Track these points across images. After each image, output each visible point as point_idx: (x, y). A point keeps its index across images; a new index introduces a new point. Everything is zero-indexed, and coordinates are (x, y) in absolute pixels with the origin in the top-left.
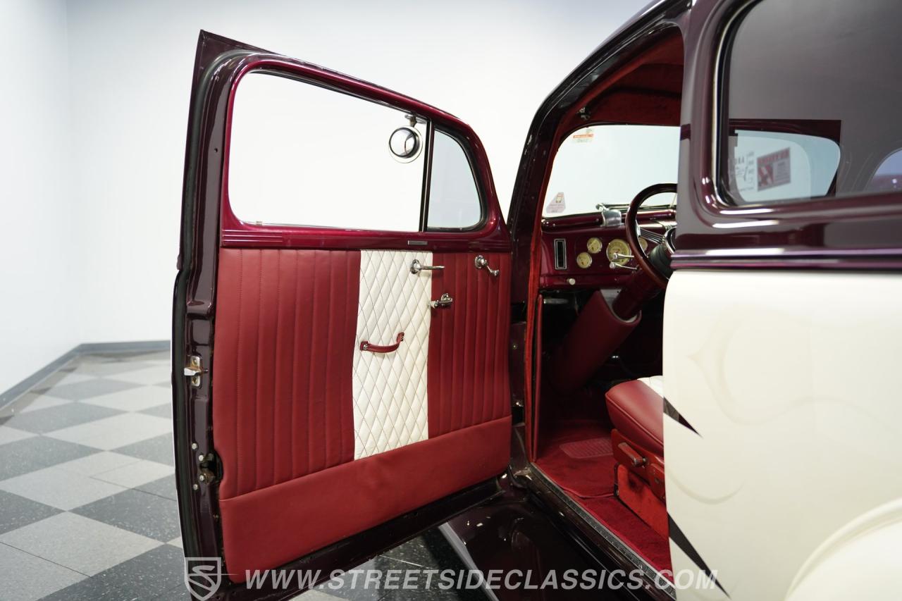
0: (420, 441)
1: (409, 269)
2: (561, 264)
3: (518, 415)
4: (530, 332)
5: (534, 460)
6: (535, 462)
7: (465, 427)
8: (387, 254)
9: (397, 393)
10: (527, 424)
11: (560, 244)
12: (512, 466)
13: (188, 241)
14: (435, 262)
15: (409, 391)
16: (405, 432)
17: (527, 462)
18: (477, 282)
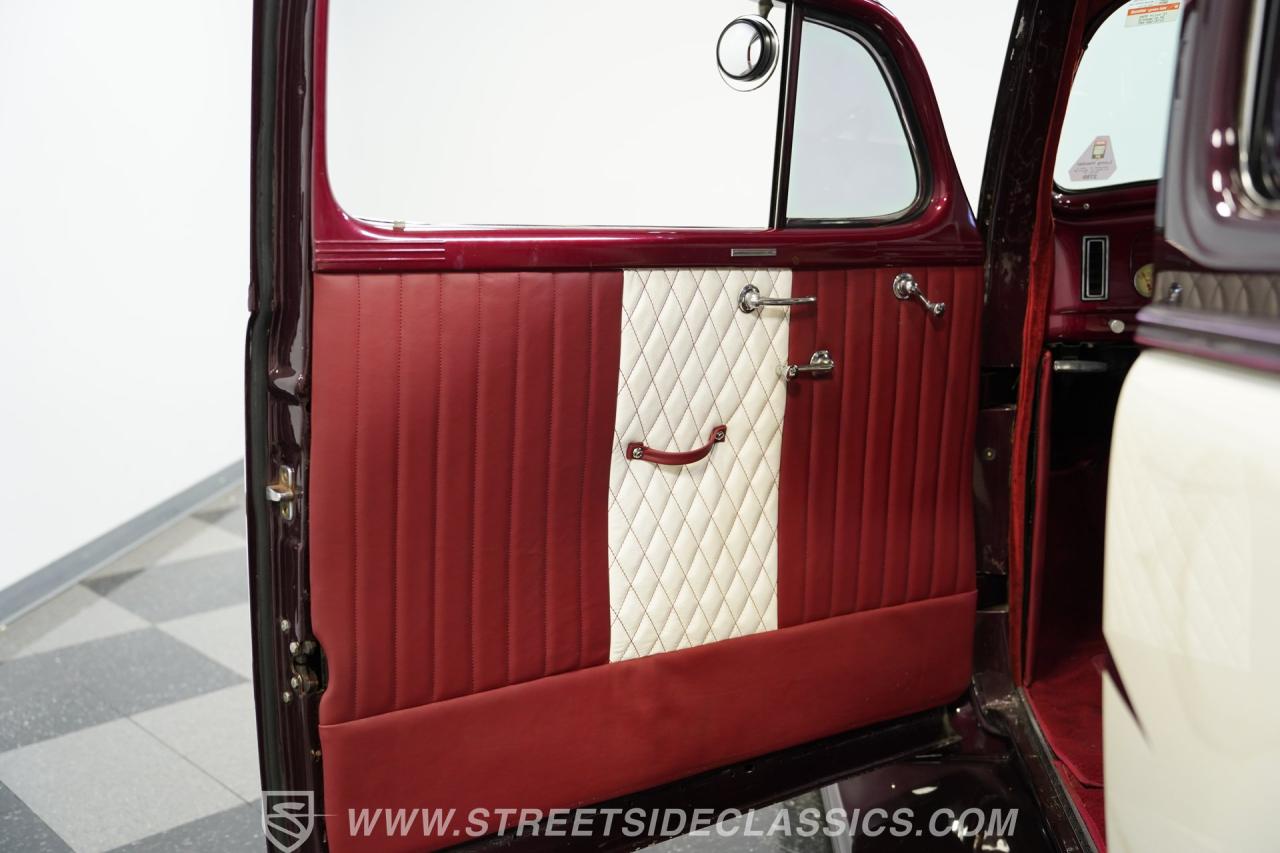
0: (758, 631)
1: (735, 304)
2: (1095, 288)
3: (992, 589)
4: (1024, 424)
5: (1026, 683)
6: (1029, 687)
7: (865, 609)
8: (682, 278)
9: (708, 540)
10: (1013, 610)
11: (1096, 249)
12: (980, 690)
13: (264, 262)
14: (798, 288)
15: (735, 537)
16: (723, 614)
17: (1012, 686)
18: (898, 326)
